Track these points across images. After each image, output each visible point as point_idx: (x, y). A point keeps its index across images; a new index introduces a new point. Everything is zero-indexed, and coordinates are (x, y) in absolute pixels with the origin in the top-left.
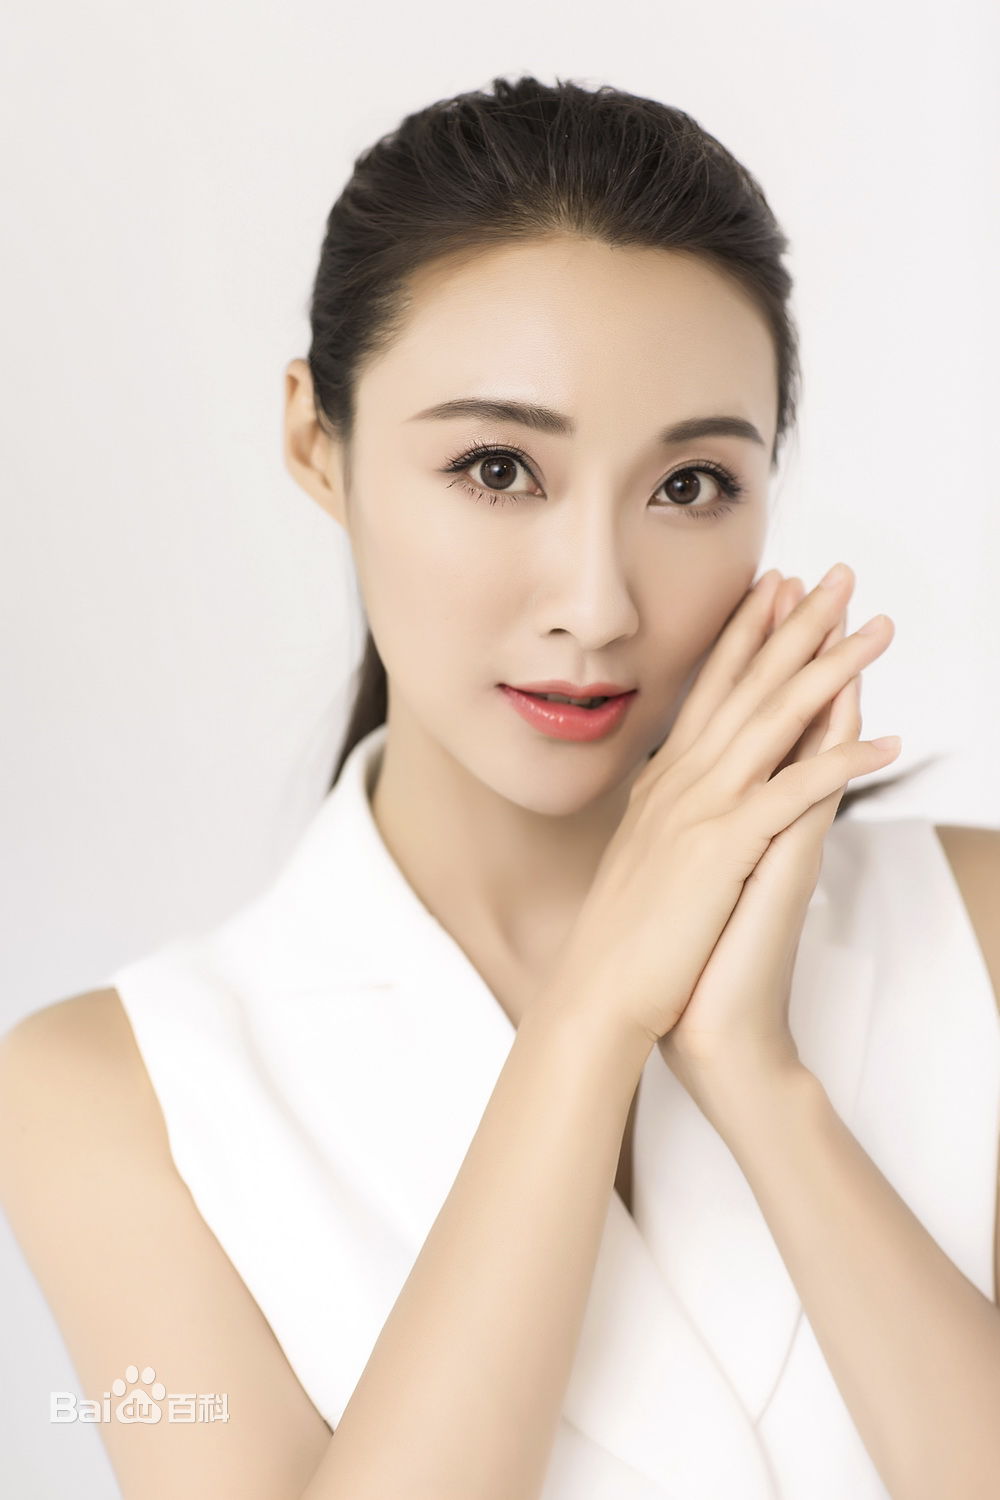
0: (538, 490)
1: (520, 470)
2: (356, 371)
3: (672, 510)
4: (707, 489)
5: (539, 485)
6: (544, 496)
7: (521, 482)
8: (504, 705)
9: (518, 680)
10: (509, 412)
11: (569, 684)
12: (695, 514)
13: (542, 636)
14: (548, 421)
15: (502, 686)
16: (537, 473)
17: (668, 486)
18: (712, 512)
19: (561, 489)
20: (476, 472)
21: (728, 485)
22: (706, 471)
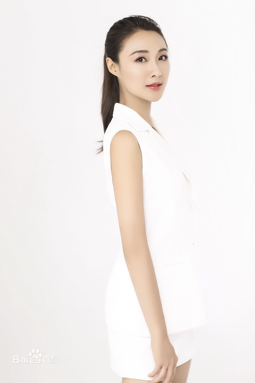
0: (146, 61)
1: (143, 59)
2: (118, 55)
3: (160, 61)
4: (164, 58)
5: (146, 60)
6: (147, 61)
7: (144, 60)
8: (147, 88)
9: (149, 84)
10: (141, 51)
11: (156, 83)
12: (163, 60)
13: (151, 78)
14: (146, 51)
15: (147, 86)
16: (145, 58)
17: (159, 59)
18: (165, 60)
19: (149, 60)
20: (138, 61)
21: (166, 57)
22: (163, 56)
